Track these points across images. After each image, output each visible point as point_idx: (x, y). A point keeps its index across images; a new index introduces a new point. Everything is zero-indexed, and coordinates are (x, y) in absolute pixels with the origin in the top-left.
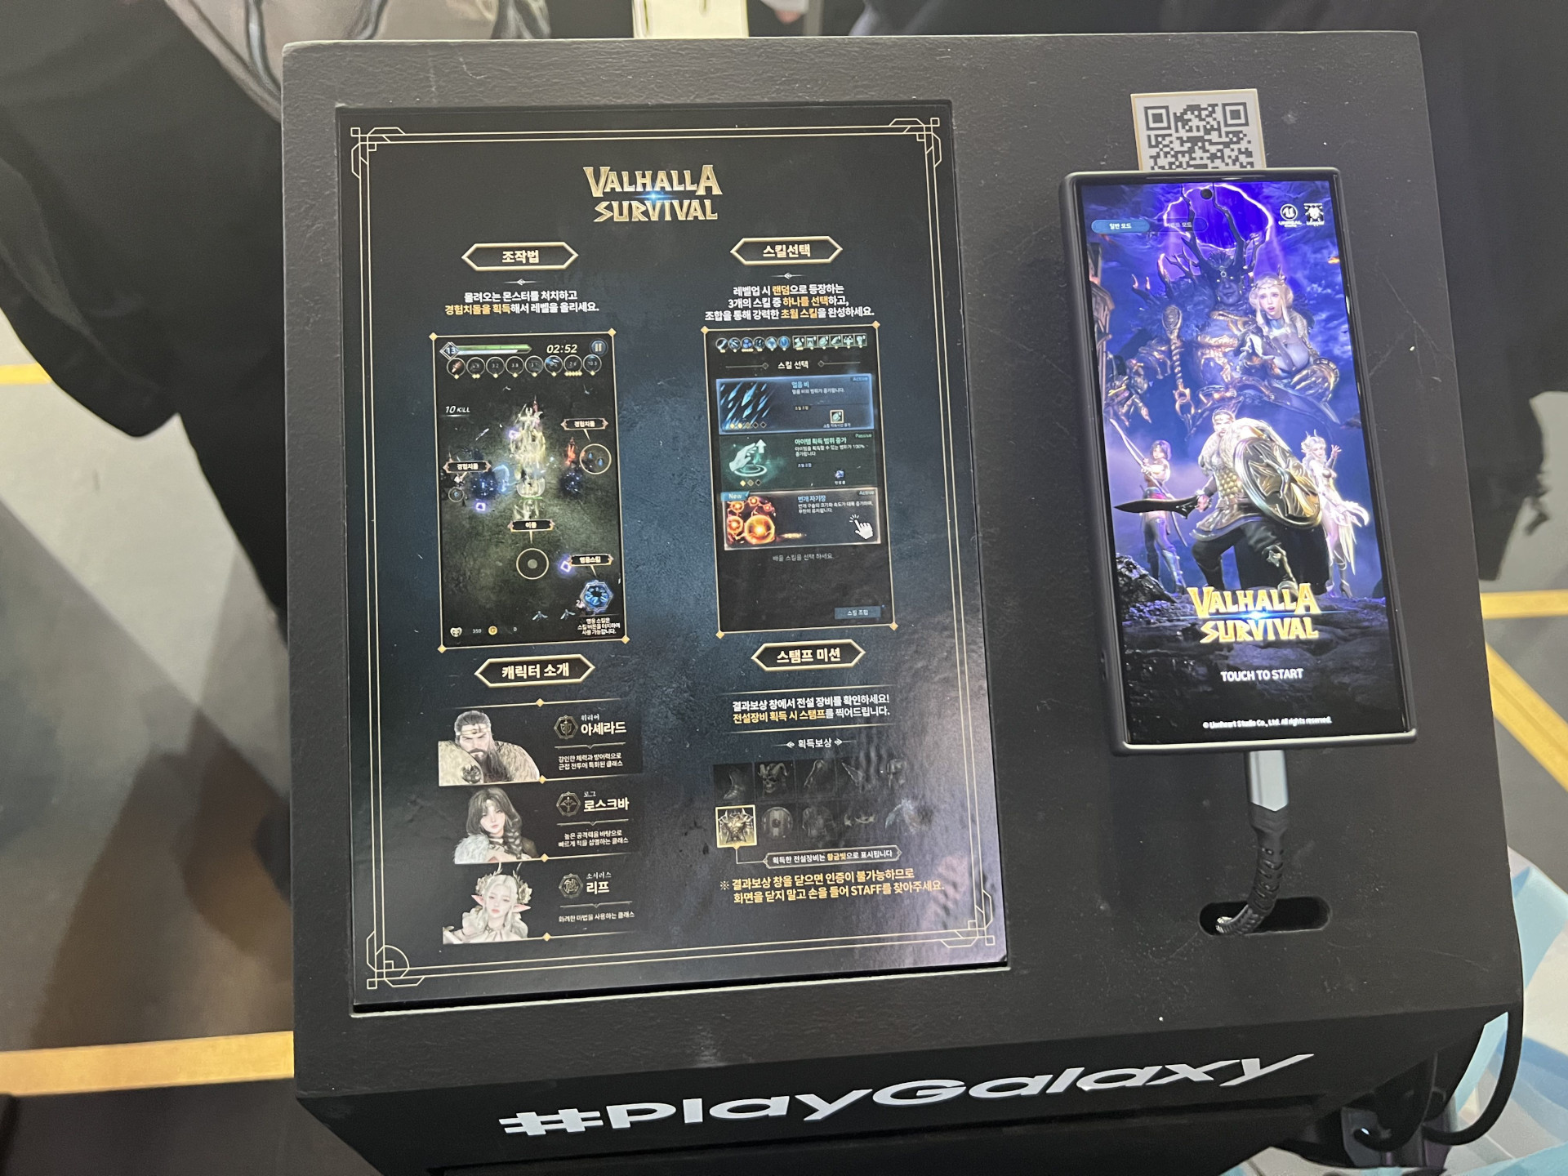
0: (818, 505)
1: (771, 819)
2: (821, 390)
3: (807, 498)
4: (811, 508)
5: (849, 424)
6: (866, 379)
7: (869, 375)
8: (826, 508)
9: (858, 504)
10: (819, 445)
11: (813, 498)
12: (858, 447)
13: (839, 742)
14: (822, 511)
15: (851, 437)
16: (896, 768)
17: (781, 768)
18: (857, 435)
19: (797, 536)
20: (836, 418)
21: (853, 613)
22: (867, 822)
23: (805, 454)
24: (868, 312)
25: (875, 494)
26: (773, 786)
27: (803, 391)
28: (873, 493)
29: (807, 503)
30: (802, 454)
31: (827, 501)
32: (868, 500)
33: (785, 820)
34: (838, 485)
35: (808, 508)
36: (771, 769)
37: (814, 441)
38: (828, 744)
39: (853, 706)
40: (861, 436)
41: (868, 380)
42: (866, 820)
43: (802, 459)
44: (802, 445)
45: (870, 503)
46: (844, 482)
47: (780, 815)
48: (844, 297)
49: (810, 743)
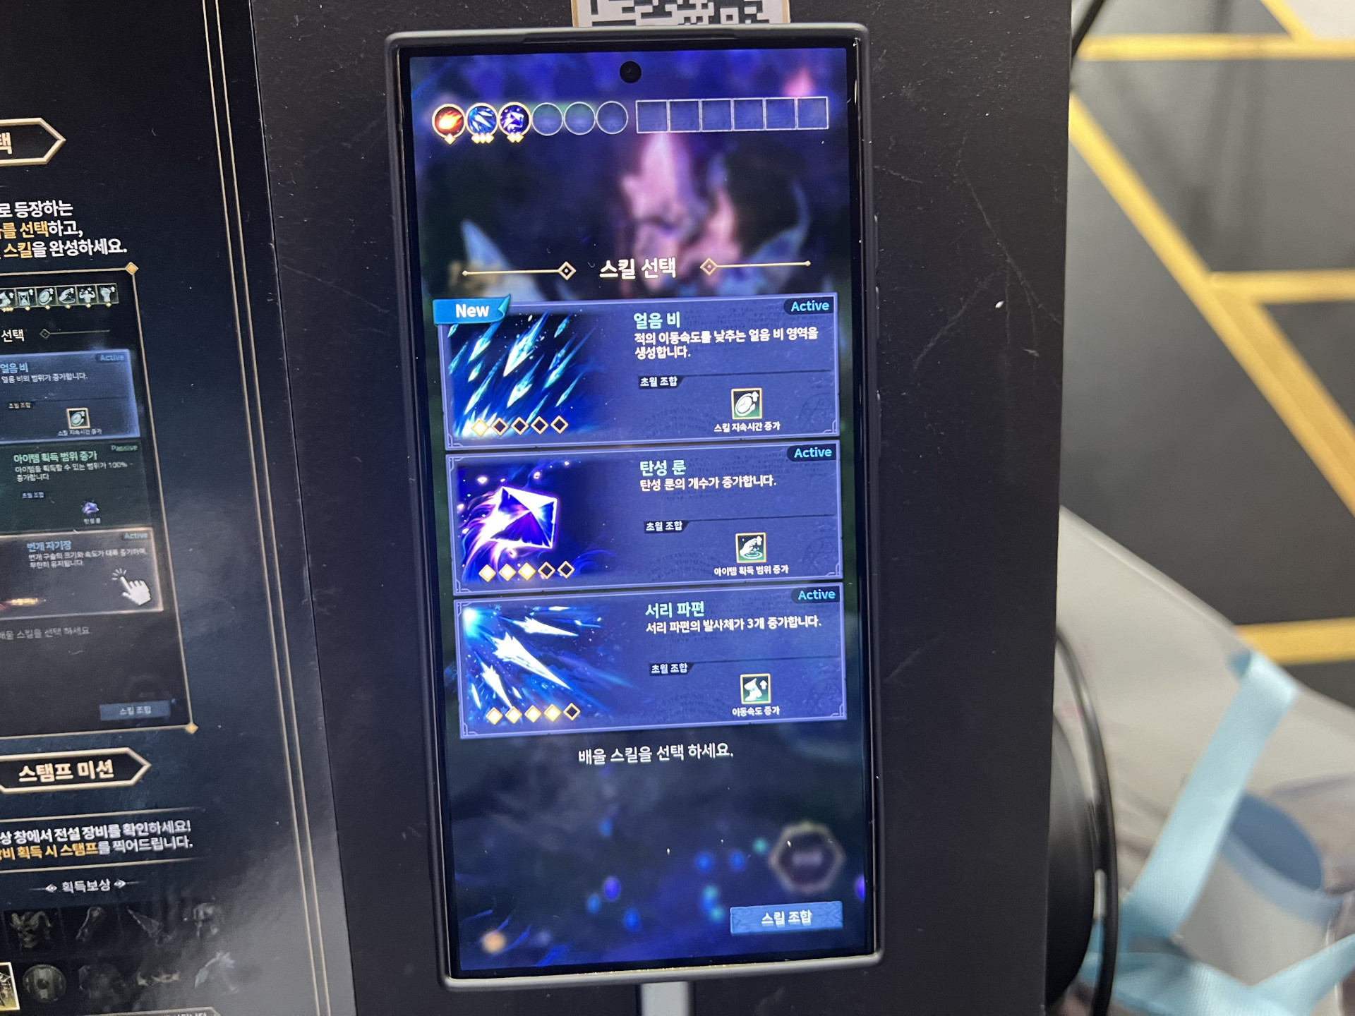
0: (59, 555)
1: (35, 981)
2: (48, 377)
3: (41, 546)
4: (49, 560)
5: (100, 431)
6: (122, 357)
7: (127, 351)
8: (73, 559)
9: (123, 553)
10: (53, 462)
11: (51, 545)
12: (116, 465)
13: (121, 884)
14: (67, 564)
15: (105, 450)
16: (205, 914)
17: (41, 918)
18: (113, 447)
19: (31, 601)
20: (77, 420)
21: (128, 711)
22: (170, 981)
23: (32, 478)
24: (116, 248)
25: (149, 538)
26: (33, 940)
27: (19, 379)
28: (145, 535)
29: (42, 553)
30: (27, 477)
31: (74, 549)
32: (138, 547)
33: (55, 980)
34: (90, 525)
35: (44, 560)
36: (28, 919)
37: (45, 457)
38: (106, 886)
39: (138, 838)
40: (119, 449)
41: (125, 361)
42: (168, 978)
43: (27, 486)
44: (26, 464)
45: (143, 551)
46: (98, 520)
47: (47, 974)
48: (74, 223)
49: (80, 886)
